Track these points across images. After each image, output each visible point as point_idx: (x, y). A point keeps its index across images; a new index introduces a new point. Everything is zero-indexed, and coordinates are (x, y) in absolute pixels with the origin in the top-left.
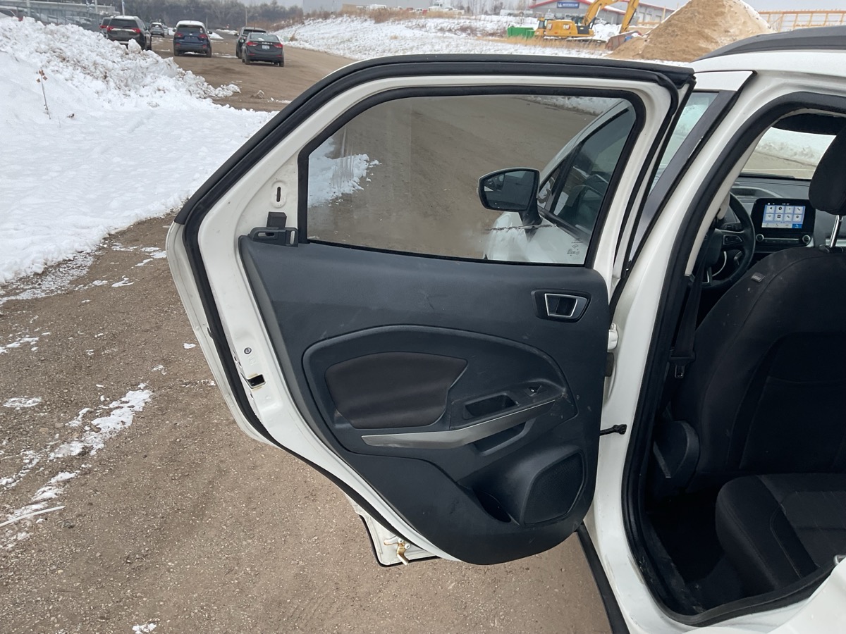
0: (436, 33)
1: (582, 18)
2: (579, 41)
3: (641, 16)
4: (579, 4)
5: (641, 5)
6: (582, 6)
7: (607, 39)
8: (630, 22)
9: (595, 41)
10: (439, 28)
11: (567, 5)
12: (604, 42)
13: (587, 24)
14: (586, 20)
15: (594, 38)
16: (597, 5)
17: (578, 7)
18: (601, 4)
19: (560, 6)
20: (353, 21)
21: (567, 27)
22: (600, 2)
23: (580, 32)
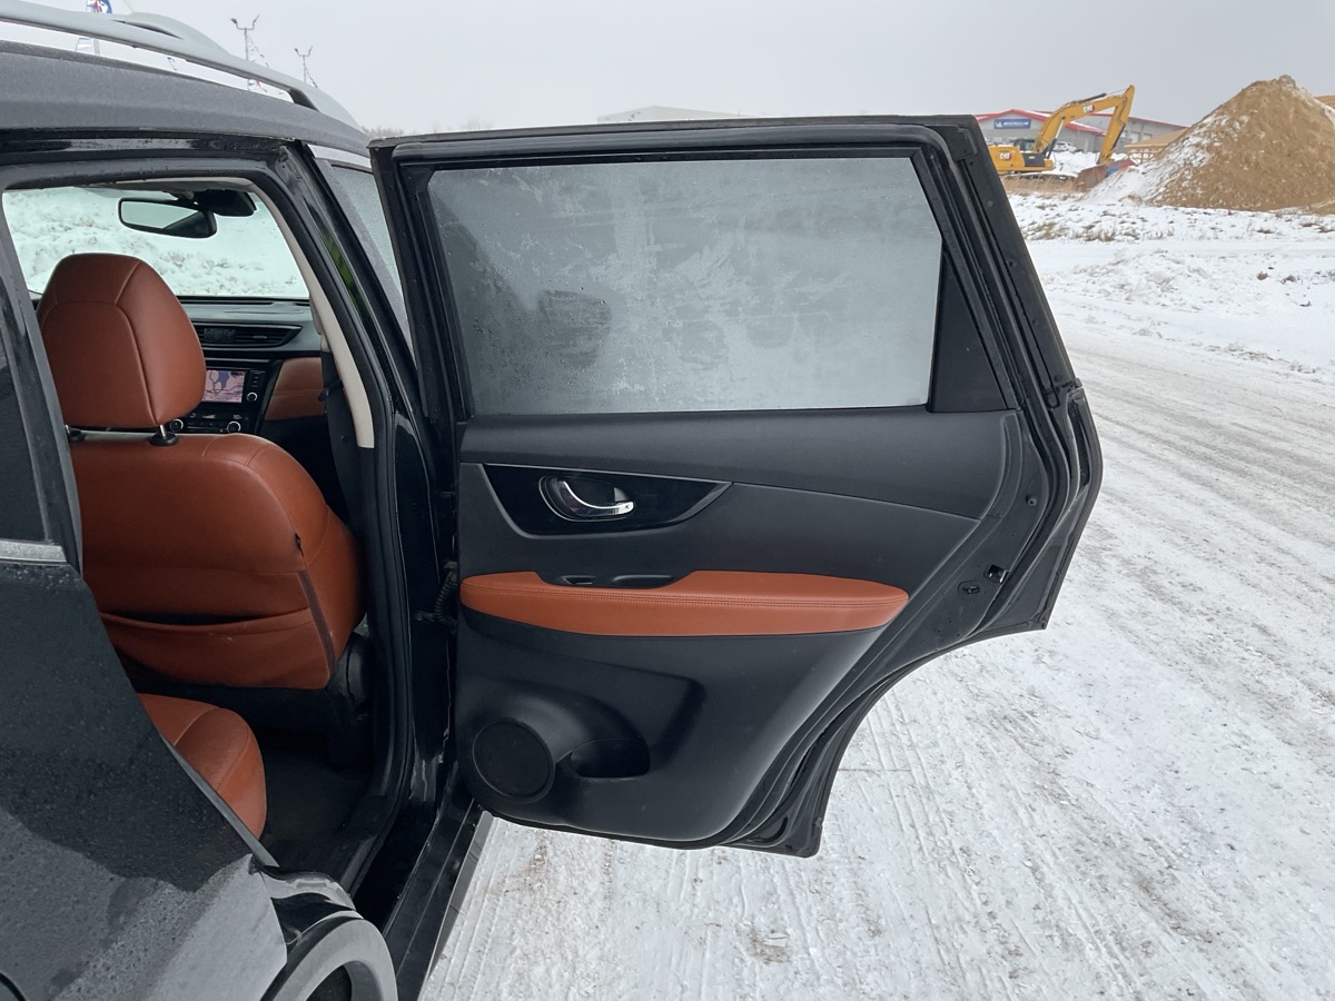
1: (1033, 141)
2: (1028, 177)
3: (1134, 138)
4: (1030, 121)
5: (1134, 121)
6: (1035, 125)
7: (1076, 176)
8: (1114, 146)
12: (1073, 178)
13: (1041, 151)
14: (1040, 144)
15: (1055, 172)
16: (1056, 119)
17: (1028, 126)
18: (1064, 118)
19: (1000, 125)
21: (1007, 155)
22: (1062, 115)
23: (1029, 163)
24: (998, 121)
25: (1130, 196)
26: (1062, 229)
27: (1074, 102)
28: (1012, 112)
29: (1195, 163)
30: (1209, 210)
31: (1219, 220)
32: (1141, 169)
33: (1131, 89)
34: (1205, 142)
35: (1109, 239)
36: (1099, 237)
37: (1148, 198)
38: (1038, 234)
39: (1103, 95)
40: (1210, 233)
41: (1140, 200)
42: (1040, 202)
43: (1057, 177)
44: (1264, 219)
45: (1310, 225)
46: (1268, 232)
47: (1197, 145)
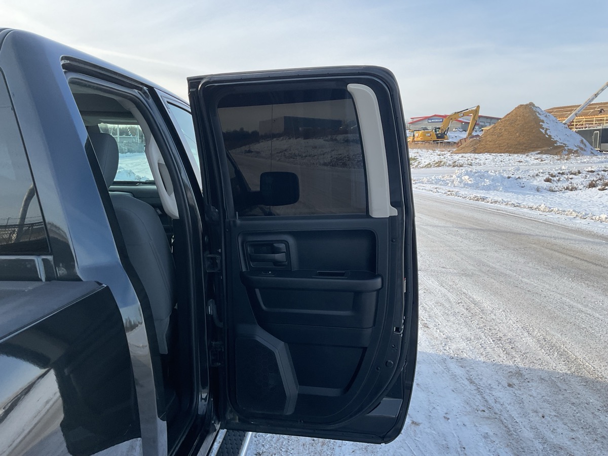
0: (343, 143)
5: (480, 117)
7: (457, 141)
10: (346, 139)
11: (434, 120)
13: (443, 132)
15: (449, 140)
16: (449, 119)
17: (442, 121)
19: (430, 121)
20: (290, 138)
21: (429, 135)
22: (451, 118)
23: (438, 137)
24: (429, 119)
26: (444, 163)
27: (456, 113)
28: (435, 116)
30: (502, 154)
33: (478, 107)
35: (461, 166)
36: (457, 166)
38: (436, 165)
39: (467, 109)
42: (439, 153)
43: (449, 143)
45: (537, 159)
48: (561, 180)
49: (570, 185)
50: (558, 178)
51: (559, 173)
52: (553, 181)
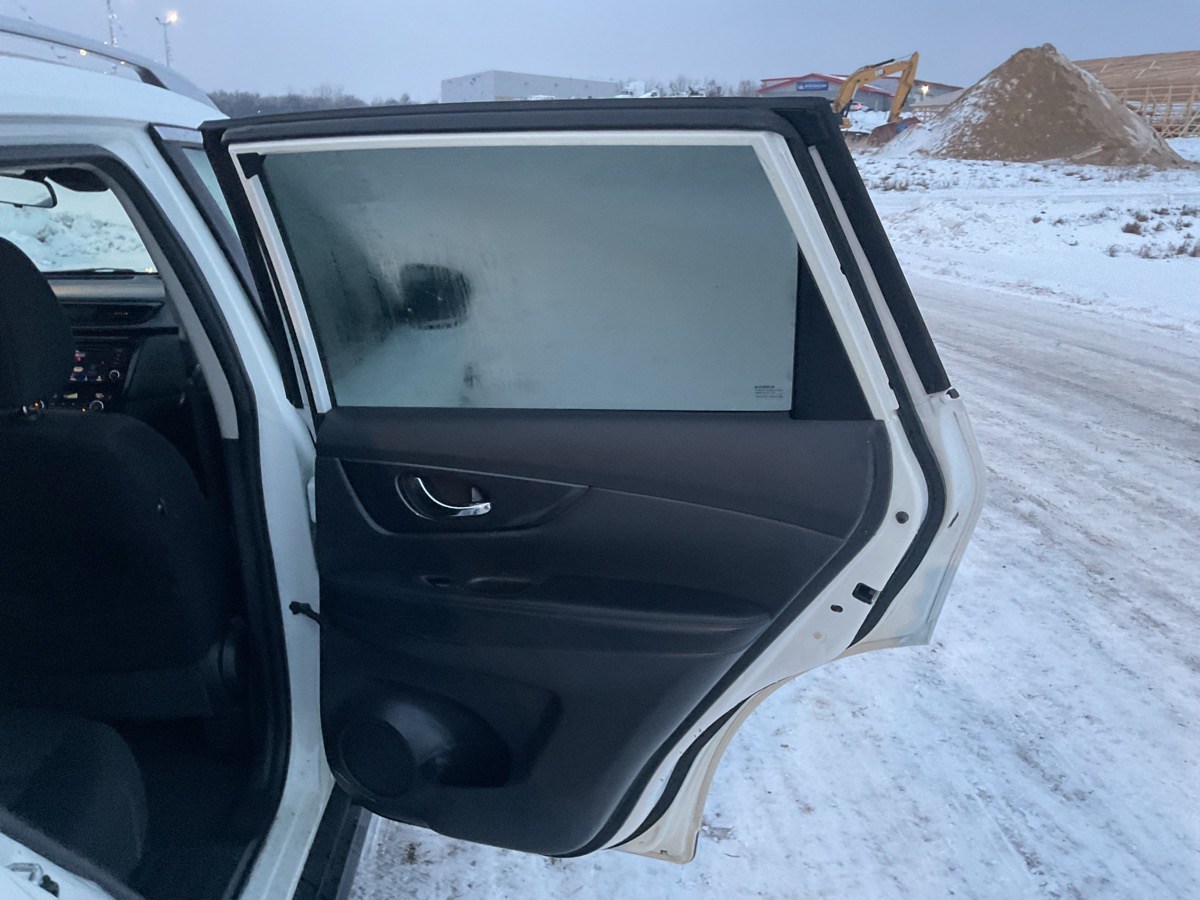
3: (918, 97)
4: (827, 83)
5: (917, 82)
6: (832, 88)
7: (870, 132)
8: (902, 105)
9: (854, 133)
11: (811, 86)
12: (868, 135)
13: (840, 110)
14: (838, 104)
15: (851, 129)
16: (852, 82)
17: (826, 89)
19: (801, 87)
22: (856, 78)
24: (799, 84)
25: (920, 151)
27: (867, 67)
28: (812, 75)
29: (974, 121)
30: (986, 162)
31: (995, 170)
32: (927, 126)
33: (915, 55)
34: (982, 102)
35: (904, 189)
36: (894, 187)
37: (935, 151)
39: (892, 60)
40: (989, 182)
41: (927, 153)
44: (1033, 170)
45: (1072, 174)
46: (1037, 181)
47: (975, 104)
48: (1163, 227)
49: (1188, 240)
50: (1153, 224)
51: (1155, 212)
52: (1145, 231)
